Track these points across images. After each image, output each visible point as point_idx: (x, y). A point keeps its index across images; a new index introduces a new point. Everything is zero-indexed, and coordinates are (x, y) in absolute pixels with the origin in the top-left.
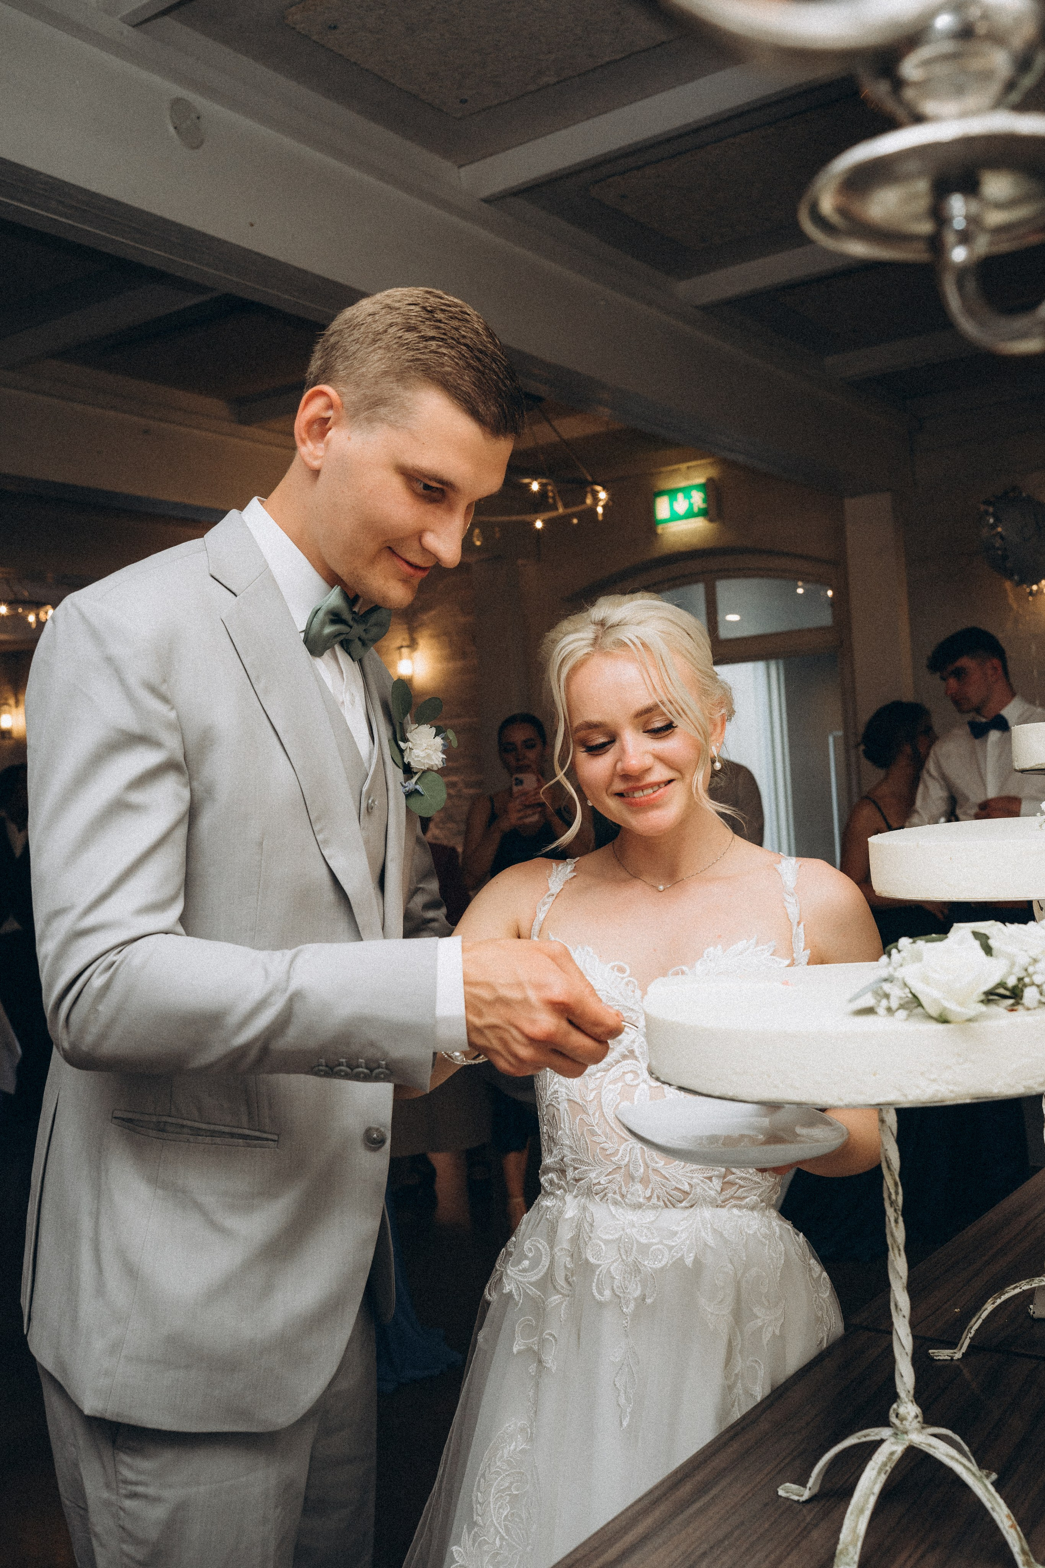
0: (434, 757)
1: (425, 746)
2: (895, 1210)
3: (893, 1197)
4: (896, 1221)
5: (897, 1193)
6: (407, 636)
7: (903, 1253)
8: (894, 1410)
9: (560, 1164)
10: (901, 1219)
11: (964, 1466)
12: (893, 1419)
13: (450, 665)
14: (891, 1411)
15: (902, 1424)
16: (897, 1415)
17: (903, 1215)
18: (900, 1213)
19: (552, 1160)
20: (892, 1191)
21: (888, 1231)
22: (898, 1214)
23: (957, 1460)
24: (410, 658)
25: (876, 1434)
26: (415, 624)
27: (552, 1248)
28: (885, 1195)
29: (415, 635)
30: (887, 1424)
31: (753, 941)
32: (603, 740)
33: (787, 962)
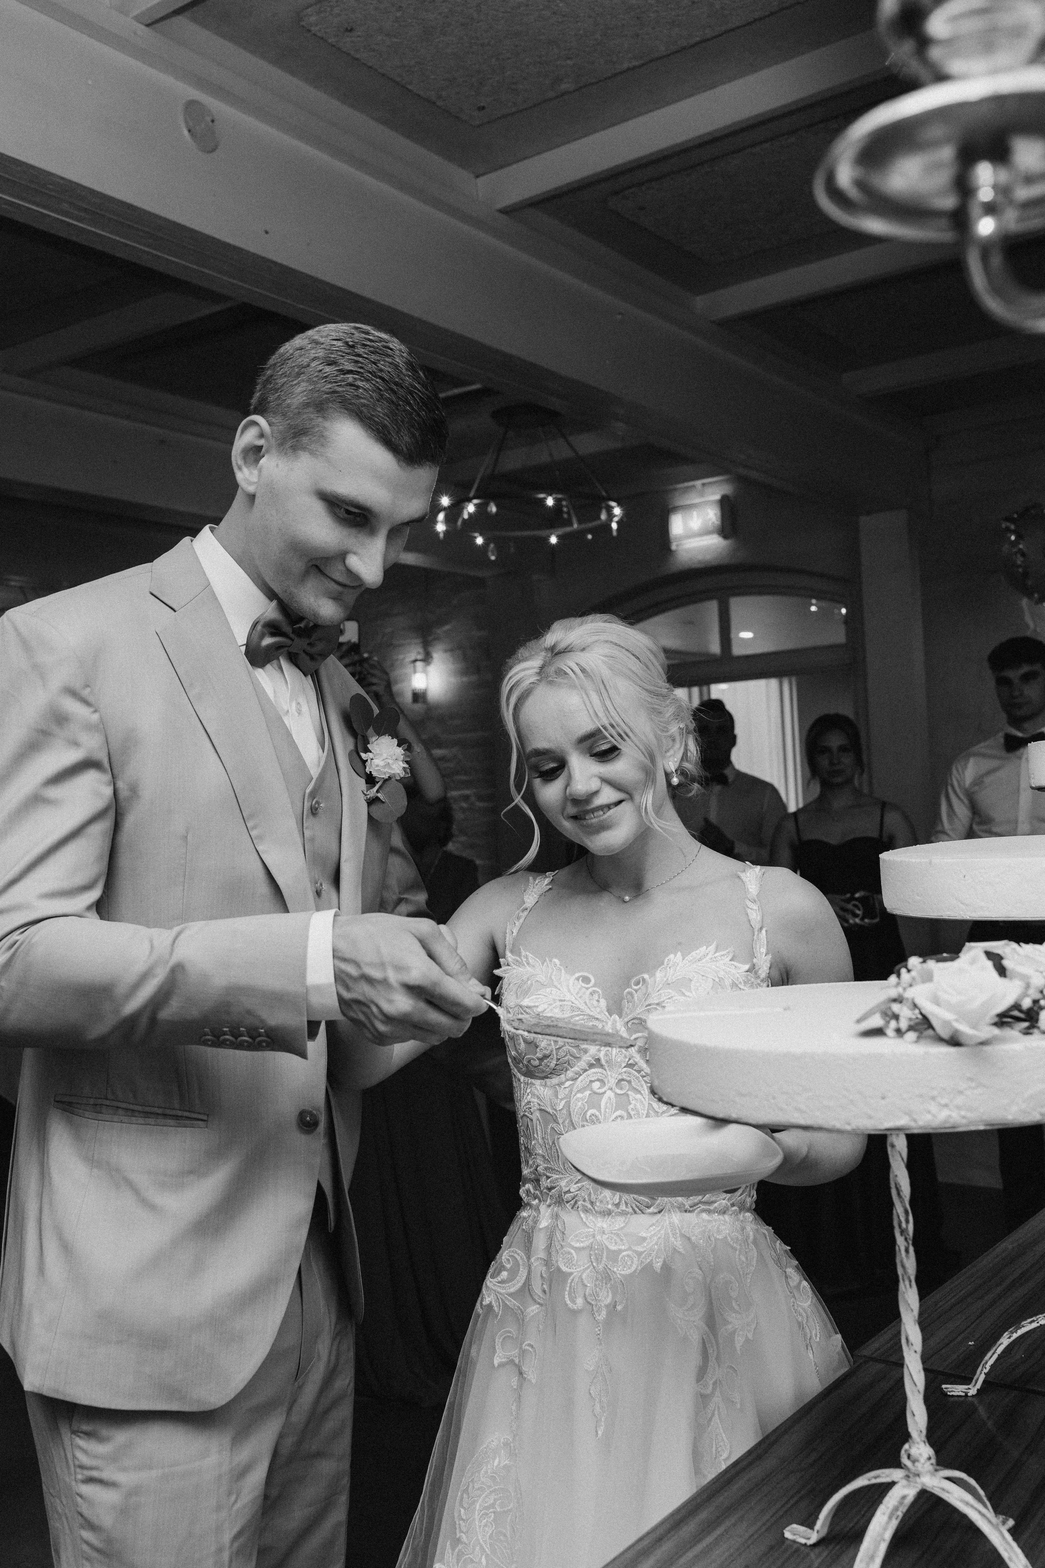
0: (394, 767)
1: (385, 756)
6: (421, 650)
8: (906, 1451)
9: (535, 1174)
11: (980, 1512)
12: (905, 1460)
13: (465, 679)
14: (903, 1452)
15: (914, 1465)
16: (909, 1457)
17: (912, 1245)
19: (528, 1169)
23: (972, 1506)
24: (425, 671)
25: (887, 1476)
26: (430, 638)
27: (529, 1258)
29: (430, 649)
30: (898, 1465)
31: (712, 947)
32: (553, 765)
33: (747, 967)
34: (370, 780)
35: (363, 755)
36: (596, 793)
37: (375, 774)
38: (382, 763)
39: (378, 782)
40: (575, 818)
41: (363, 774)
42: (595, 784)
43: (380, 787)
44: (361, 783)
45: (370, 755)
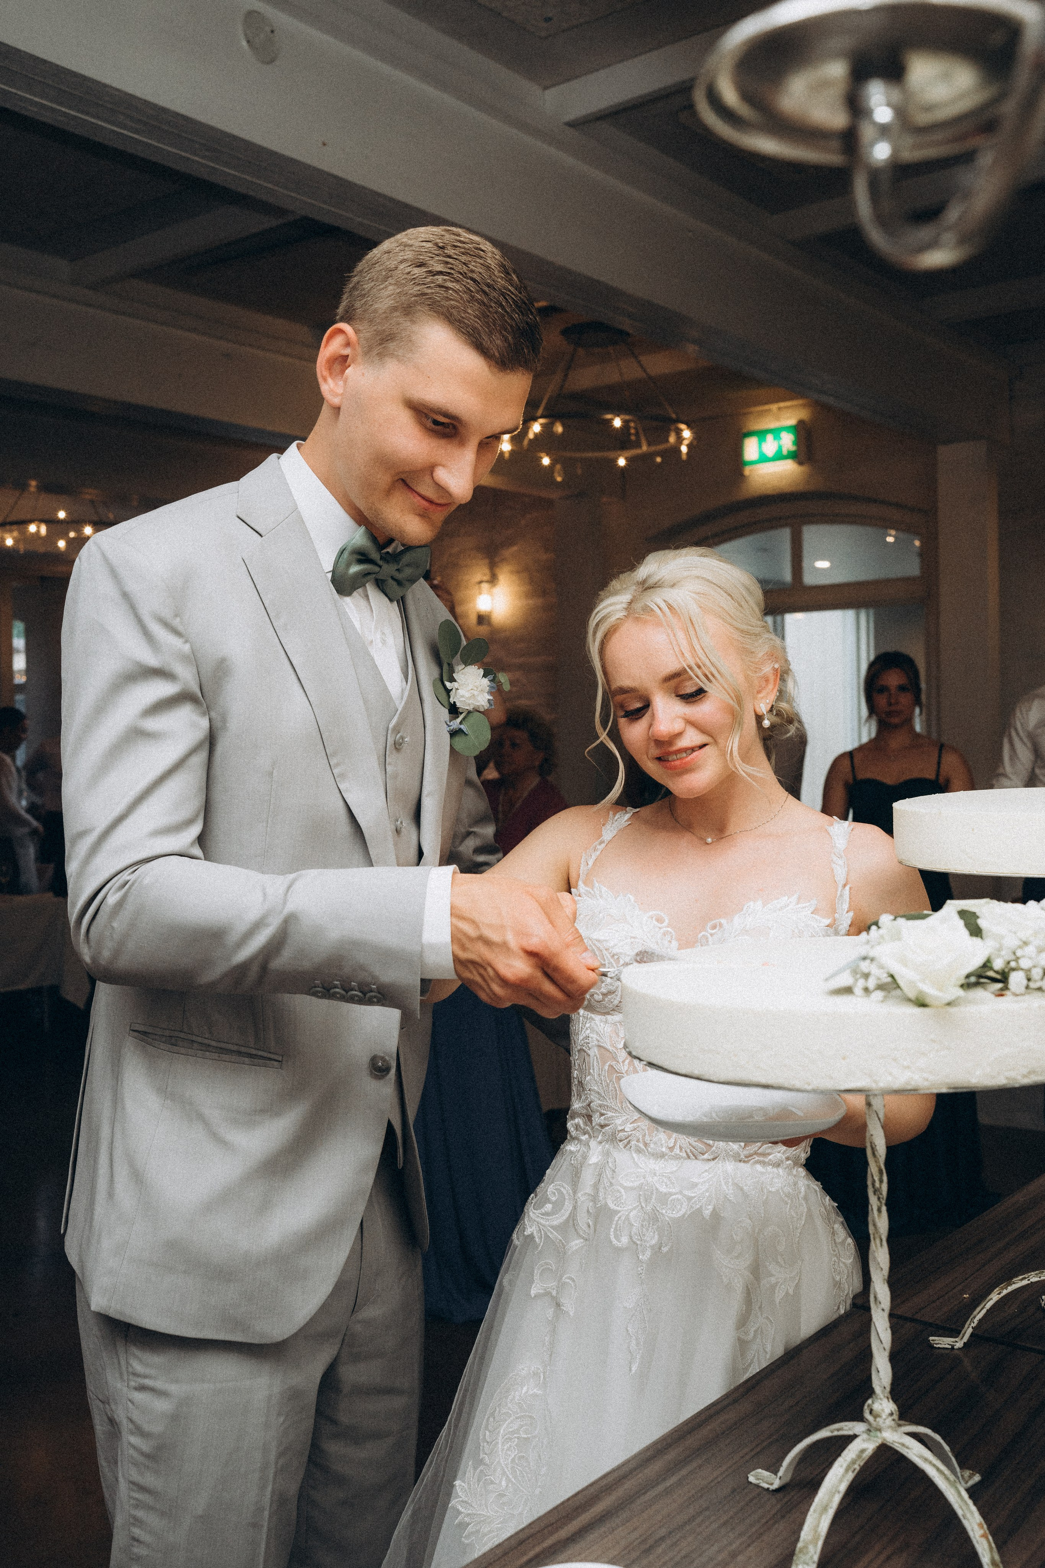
0: (479, 698)
1: (471, 687)
2: (879, 1199)
3: (877, 1185)
4: (879, 1210)
5: (881, 1181)
6: (487, 571)
7: (885, 1243)
9: (587, 1109)
10: (884, 1208)
12: (867, 1415)
13: (531, 602)
15: (876, 1420)
17: (886, 1205)
18: (884, 1202)
19: (580, 1105)
20: (876, 1178)
21: (870, 1219)
22: (881, 1202)
24: (490, 593)
26: (497, 560)
27: (575, 1192)
28: (869, 1183)
29: (496, 571)
31: (794, 899)
32: (638, 705)
33: (828, 921)
34: (454, 710)
35: (448, 684)
36: (679, 735)
37: (458, 705)
38: (467, 695)
39: (461, 713)
40: (659, 759)
41: (446, 704)
42: (678, 726)
43: (464, 719)
44: (445, 712)
45: (455, 685)
